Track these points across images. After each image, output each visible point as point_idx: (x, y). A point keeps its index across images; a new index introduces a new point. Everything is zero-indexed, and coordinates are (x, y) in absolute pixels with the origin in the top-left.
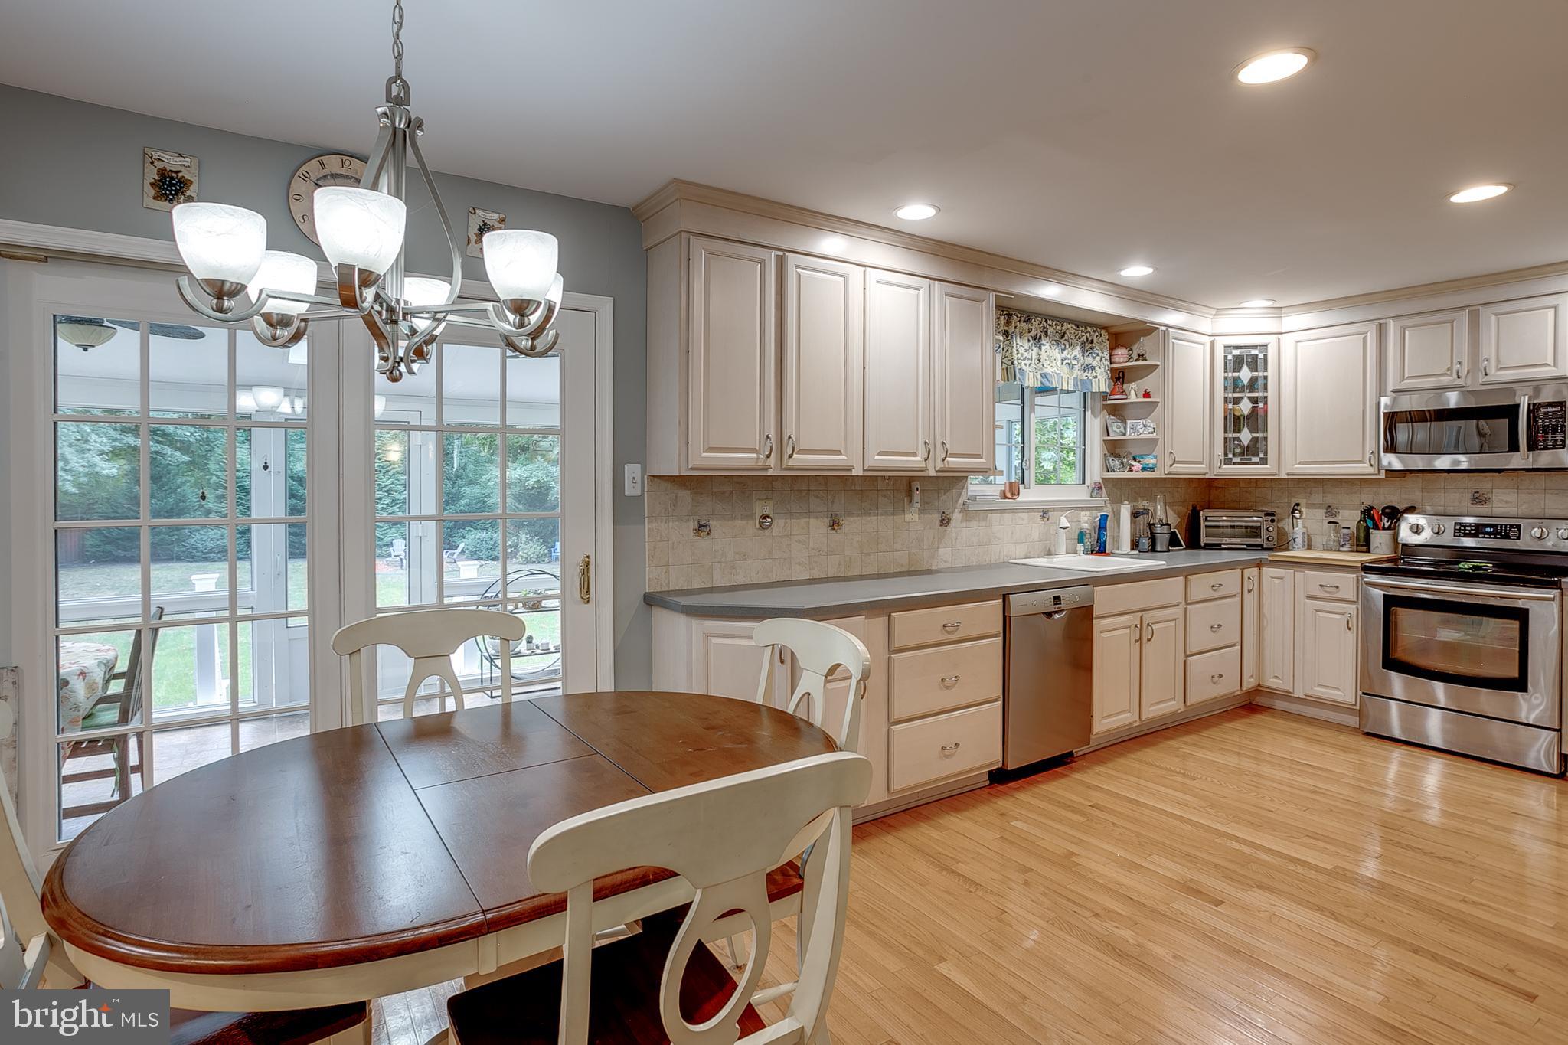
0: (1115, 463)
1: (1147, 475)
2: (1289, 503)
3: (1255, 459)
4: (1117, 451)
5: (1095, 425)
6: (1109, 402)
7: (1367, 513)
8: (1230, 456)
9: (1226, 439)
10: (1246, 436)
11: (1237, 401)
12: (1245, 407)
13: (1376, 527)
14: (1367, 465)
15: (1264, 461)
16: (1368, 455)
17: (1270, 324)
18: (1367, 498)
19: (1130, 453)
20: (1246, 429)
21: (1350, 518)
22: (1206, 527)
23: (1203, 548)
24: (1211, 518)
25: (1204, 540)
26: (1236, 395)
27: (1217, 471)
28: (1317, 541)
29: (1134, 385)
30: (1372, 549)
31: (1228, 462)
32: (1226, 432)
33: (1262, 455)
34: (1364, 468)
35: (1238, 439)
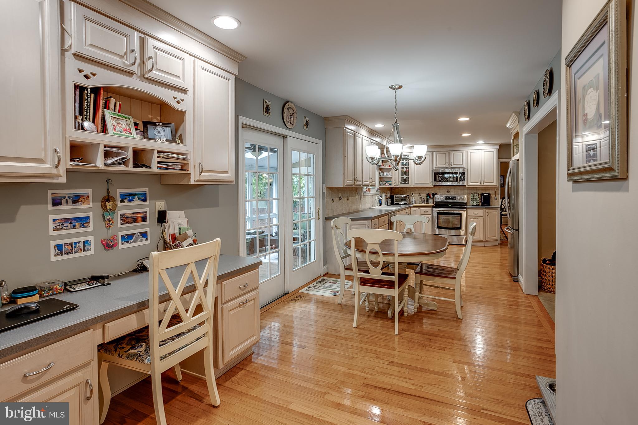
0: (381, 183)
1: (390, 186)
2: (410, 193)
3: (407, 182)
4: (381, 180)
5: (377, 173)
6: (381, 168)
7: (428, 195)
8: (402, 181)
9: (401, 177)
10: (405, 177)
11: (403, 168)
12: (405, 170)
13: (430, 198)
14: (430, 184)
15: (408, 183)
16: (430, 182)
17: (409, 150)
18: (427, 191)
19: (384, 180)
20: (405, 175)
21: (424, 196)
22: (396, 199)
23: (395, 204)
24: (396, 196)
25: (395, 202)
26: (403, 167)
27: (400, 185)
28: (417, 202)
29: (386, 163)
30: (429, 202)
31: (401, 183)
32: (401, 176)
33: (408, 181)
34: (429, 185)
35: (403, 177)
